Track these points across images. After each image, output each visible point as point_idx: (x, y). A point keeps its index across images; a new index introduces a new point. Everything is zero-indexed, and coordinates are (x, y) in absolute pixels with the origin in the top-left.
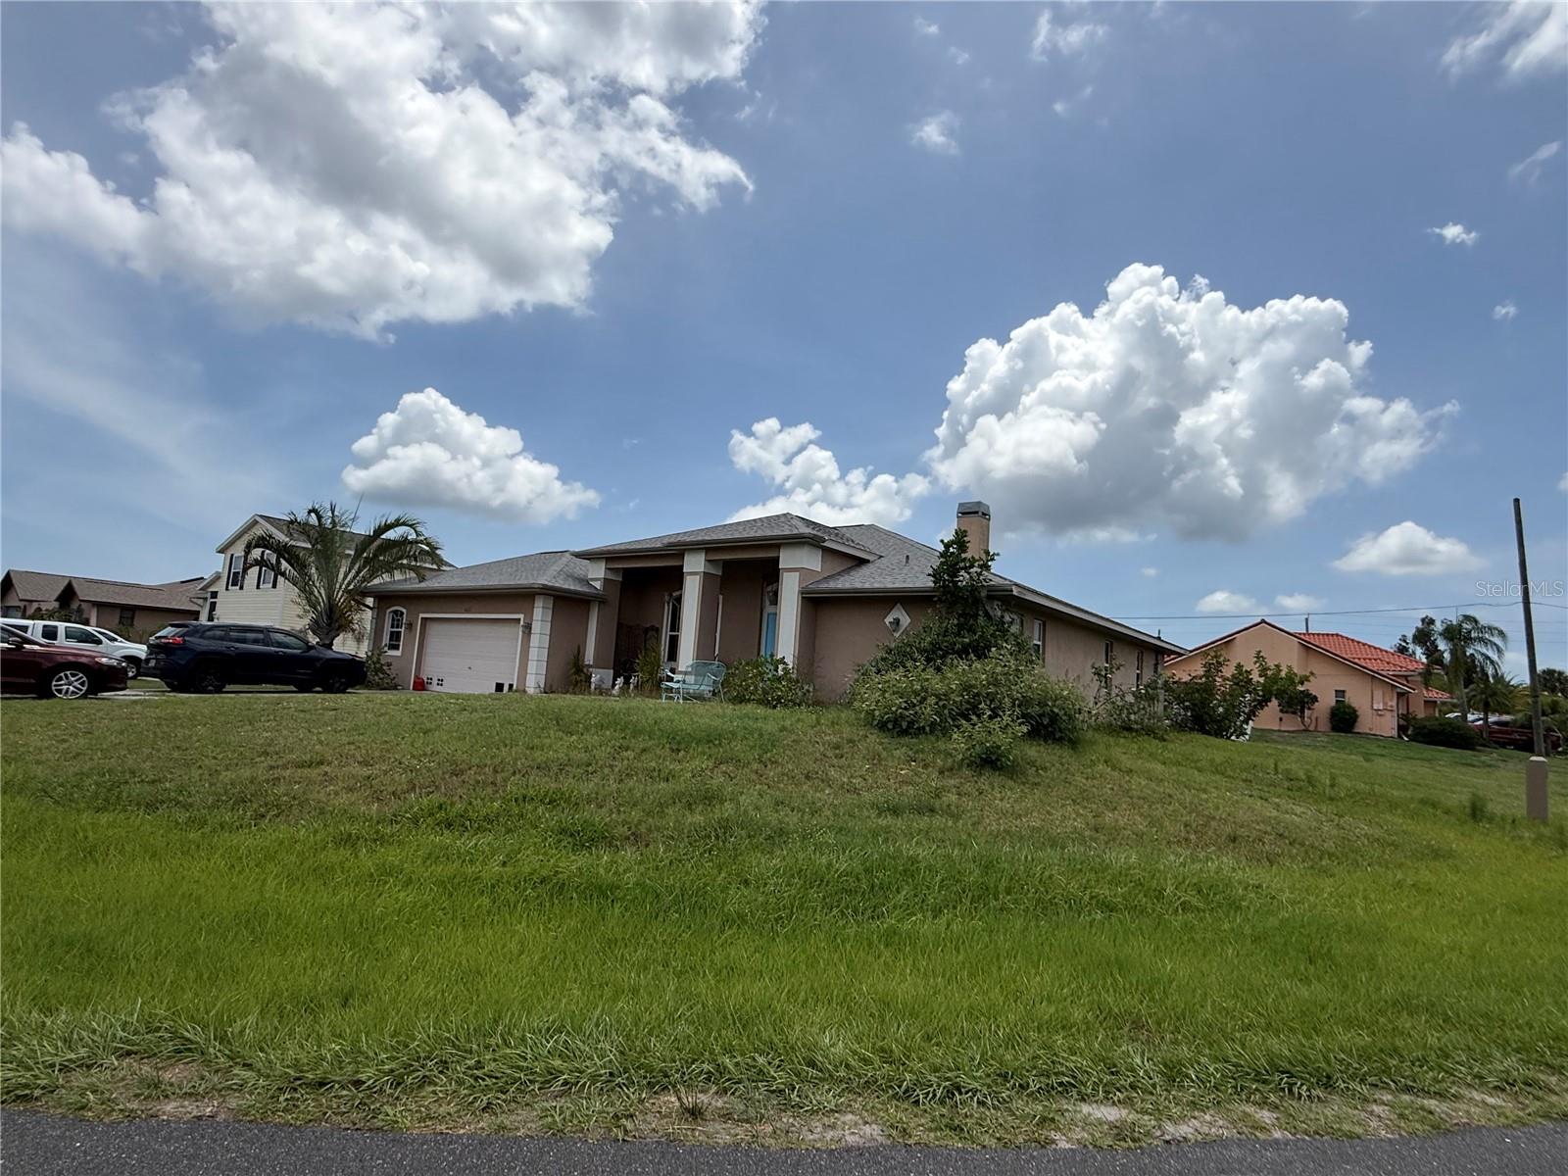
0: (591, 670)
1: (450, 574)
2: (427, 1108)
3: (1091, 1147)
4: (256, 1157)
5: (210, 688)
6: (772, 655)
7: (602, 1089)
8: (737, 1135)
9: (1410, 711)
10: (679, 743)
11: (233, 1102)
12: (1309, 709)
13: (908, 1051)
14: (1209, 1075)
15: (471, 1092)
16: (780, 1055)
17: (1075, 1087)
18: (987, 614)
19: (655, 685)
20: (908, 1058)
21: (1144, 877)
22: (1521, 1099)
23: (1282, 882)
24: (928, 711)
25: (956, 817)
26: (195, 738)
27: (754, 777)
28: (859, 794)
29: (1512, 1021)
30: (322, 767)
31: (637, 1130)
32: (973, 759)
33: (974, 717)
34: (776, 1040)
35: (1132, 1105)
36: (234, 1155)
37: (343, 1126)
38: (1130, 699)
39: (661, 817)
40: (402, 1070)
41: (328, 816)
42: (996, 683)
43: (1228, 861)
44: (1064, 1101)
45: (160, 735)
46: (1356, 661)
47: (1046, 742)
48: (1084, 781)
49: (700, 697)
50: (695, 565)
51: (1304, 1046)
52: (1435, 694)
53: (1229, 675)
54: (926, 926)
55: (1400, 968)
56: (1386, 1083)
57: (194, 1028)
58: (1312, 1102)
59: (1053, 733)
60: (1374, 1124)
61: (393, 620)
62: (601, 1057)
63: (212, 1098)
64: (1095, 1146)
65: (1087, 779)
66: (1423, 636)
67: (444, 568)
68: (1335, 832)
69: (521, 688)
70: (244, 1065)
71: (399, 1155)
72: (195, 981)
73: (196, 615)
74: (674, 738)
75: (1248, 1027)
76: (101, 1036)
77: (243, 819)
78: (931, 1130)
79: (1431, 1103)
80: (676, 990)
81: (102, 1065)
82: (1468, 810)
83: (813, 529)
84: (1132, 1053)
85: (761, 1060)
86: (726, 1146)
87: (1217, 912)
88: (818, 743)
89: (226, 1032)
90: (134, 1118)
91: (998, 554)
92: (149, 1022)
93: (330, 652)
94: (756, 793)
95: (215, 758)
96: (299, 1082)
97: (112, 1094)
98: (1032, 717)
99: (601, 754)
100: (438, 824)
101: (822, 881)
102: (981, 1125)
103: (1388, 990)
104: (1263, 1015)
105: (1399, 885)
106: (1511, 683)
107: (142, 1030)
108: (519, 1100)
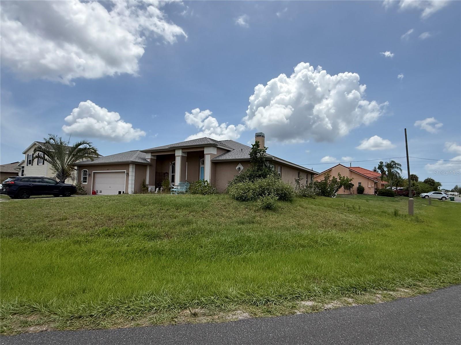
0: (148, 186)
1: (102, 158)
2: (114, 321)
3: (306, 313)
4: (63, 341)
5: (25, 197)
6: (203, 180)
7: (167, 310)
8: (208, 320)
9: (378, 187)
10: (178, 207)
11: (52, 325)
12: (352, 188)
13: (254, 292)
14: (335, 290)
15: (127, 315)
16: (218, 296)
17: (300, 297)
18: (265, 165)
19: (169, 190)
20: (254, 293)
21: (312, 237)
22: (413, 289)
23: (348, 236)
24: (250, 194)
25: (260, 224)
26: (23, 213)
27: (201, 215)
28: (232, 219)
29: (409, 269)
30: (67, 220)
31: (179, 321)
32: (264, 207)
33: (263, 195)
34: (216, 291)
35: (316, 300)
36: (55, 341)
37: (89, 329)
38: (305, 188)
39: (175, 229)
40: (105, 311)
41: (70, 235)
42: (269, 185)
43: (334, 231)
44: (297, 301)
45: (11, 213)
46: (364, 174)
47: (283, 201)
48: (295, 212)
49: (182, 193)
50: (179, 154)
51: (359, 280)
52: (384, 183)
53: (331, 180)
54: (254, 255)
55: (380, 257)
56: (379, 288)
57: (36, 304)
58: (362, 295)
59: (285, 198)
60: (378, 299)
61: (84, 173)
62: (166, 301)
63: (45, 325)
64: (307, 313)
65: (295, 211)
66: (380, 167)
67: (99, 157)
68: (361, 221)
69: (127, 192)
70: (54, 314)
71: (108, 336)
72: (34, 289)
73: (17, 174)
74: (176, 206)
75: (343, 277)
76: (6, 309)
77: (42, 238)
78: (262, 313)
79: (391, 293)
80: (185, 280)
81: (7, 318)
82: (394, 214)
83: (214, 142)
84: (314, 286)
85: (212, 298)
86: (205, 323)
87: (332, 246)
88: (219, 205)
89: (47, 304)
90: (21, 333)
91: (268, 148)
92: (21, 304)
93: (64, 184)
94: (202, 220)
95: (30, 219)
96: (73, 317)
97: (12, 327)
98: (279, 194)
99: (155, 211)
100: (106, 236)
101: (223, 245)
102: (276, 310)
103: (378, 263)
104: (347, 273)
105: (378, 235)
106: (403, 179)
107: (19, 306)
108: (142, 316)
